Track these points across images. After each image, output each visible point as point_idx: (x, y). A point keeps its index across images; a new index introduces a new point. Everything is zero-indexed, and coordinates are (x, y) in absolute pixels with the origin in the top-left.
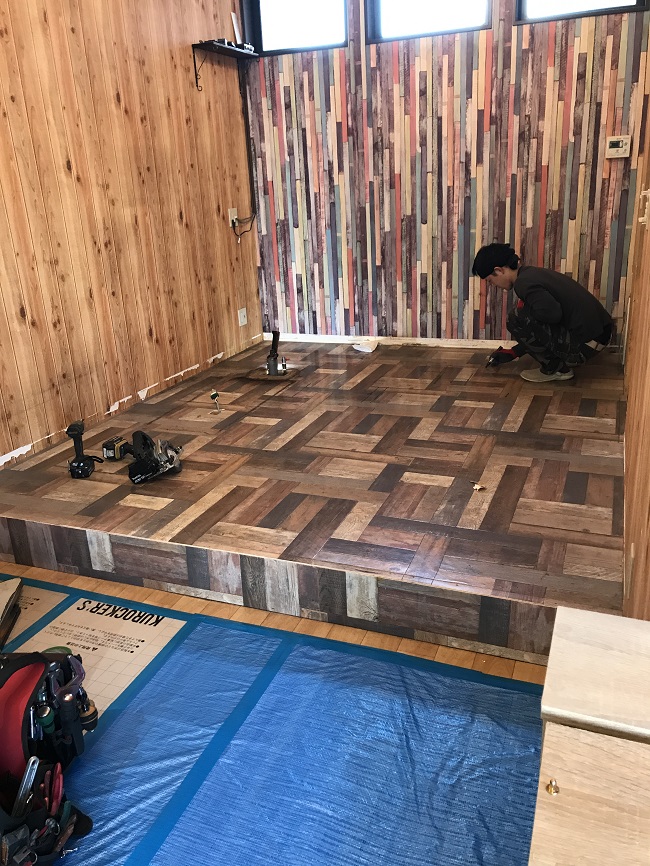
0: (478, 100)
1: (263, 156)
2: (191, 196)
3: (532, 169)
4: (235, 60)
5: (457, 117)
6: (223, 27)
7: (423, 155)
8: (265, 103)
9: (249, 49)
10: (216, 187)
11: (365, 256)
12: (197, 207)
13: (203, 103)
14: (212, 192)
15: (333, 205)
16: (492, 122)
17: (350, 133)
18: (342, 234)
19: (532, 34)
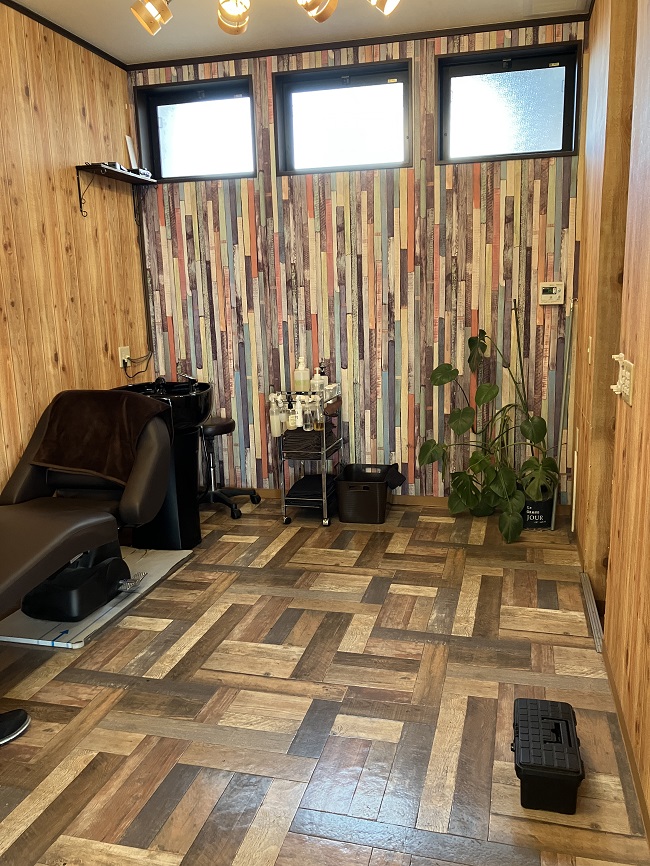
0: (401, 238)
1: (161, 289)
2: (71, 334)
3: (461, 313)
4: (129, 185)
5: (379, 256)
6: (115, 150)
7: (342, 294)
8: (164, 233)
9: (145, 175)
10: (103, 323)
12: (77, 346)
13: (89, 230)
14: (98, 329)
16: (416, 261)
17: (259, 267)
19: (456, 174)
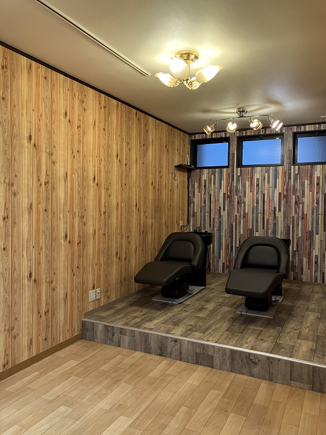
0: (279, 189)
1: (194, 203)
2: (169, 216)
3: (300, 215)
4: (187, 170)
5: (271, 194)
6: (184, 160)
7: (257, 207)
8: (196, 185)
10: (177, 213)
11: (232, 242)
12: (170, 220)
13: (176, 185)
14: (176, 215)
15: (220, 222)
16: (285, 197)
17: (228, 197)
18: (223, 233)
19: (299, 169)
